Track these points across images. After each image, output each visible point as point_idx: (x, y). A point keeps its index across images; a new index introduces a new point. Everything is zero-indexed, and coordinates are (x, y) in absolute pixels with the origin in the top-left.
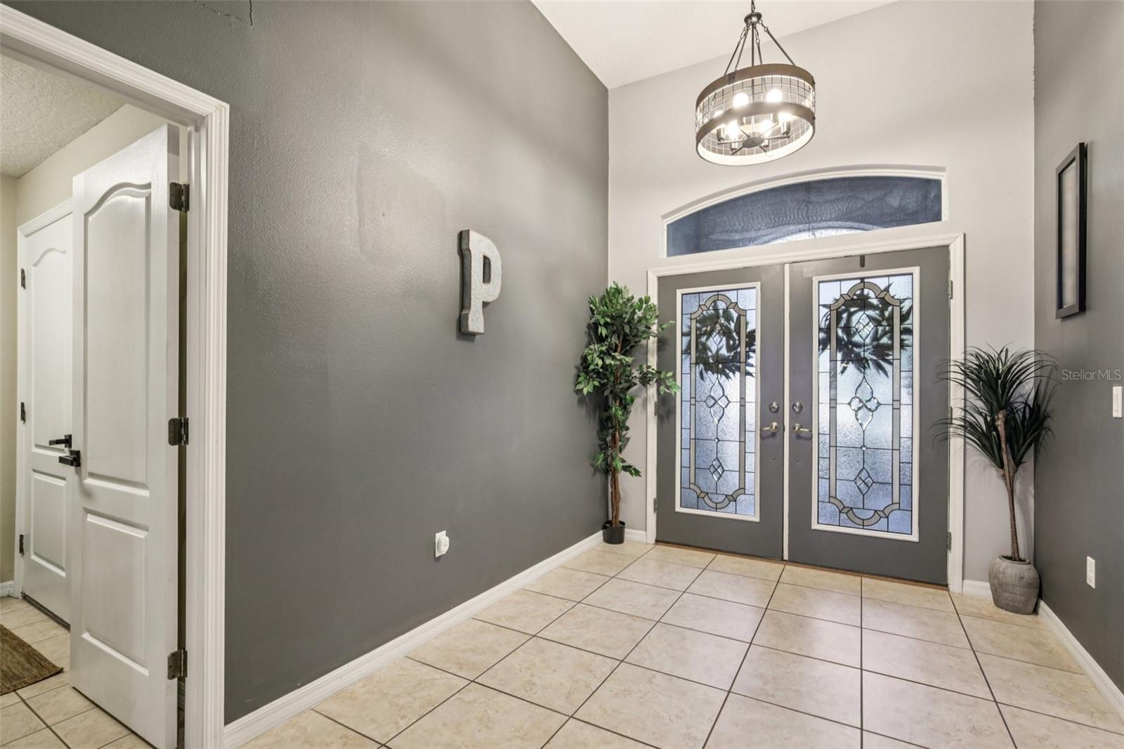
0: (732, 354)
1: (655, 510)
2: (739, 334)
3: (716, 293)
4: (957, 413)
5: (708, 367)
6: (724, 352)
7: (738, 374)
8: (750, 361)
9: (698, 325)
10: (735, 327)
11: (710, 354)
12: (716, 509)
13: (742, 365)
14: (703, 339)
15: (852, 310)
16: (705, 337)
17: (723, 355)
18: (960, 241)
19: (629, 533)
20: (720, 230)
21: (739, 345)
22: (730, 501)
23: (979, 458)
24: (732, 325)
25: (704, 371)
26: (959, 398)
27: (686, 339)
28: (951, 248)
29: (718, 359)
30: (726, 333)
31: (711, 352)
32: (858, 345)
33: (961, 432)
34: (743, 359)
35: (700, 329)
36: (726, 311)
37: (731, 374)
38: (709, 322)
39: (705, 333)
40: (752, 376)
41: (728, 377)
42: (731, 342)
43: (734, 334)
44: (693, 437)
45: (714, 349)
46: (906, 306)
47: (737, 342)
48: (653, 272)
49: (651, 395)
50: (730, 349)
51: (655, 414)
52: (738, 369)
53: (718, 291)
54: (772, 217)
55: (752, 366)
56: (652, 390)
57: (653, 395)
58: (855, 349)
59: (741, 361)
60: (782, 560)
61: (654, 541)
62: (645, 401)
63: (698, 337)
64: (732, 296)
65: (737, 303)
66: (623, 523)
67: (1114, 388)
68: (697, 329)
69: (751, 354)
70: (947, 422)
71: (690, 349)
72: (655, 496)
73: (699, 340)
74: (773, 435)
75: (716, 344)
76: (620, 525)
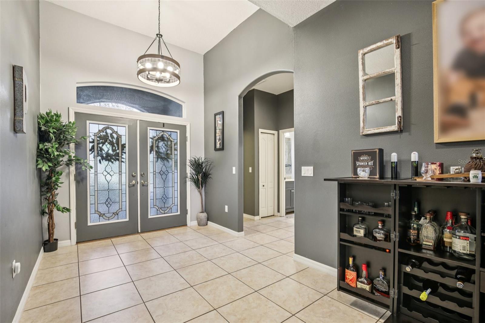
0: (115, 153)
1: (76, 228)
2: (118, 145)
3: (107, 126)
4: (189, 175)
5: (103, 158)
6: (111, 152)
7: (117, 162)
8: (123, 156)
9: (98, 139)
10: (116, 141)
11: (104, 152)
12: (109, 220)
13: (120, 158)
14: (101, 145)
15: (160, 141)
16: (102, 145)
17: (110, 153)
18: (189, 125)
19: (60, 244)
20: (106, 98)
21: (118, 149)
22: (115, 215)
23: (194, 187)
24: (114, 141)
25: (101, 160)
26: (189, 170)
27: (91, 145)
28: (187, 127)
29: (108, 154)
30: (111, 143)
31: (104, 151)
32: (161, 153)
33: (190, 180)
34: (120, 155)
35: (99, 141)
36: (111, 134)
37: (114, 162)
38: (103, 139)
39: (102, 143)
40: (124, 163)
41: (112, 162)
42: (114, 148)
43: (115, 145)
44: (96, 189)
45: (106, 150)
46: (175, 141)
47: (117, 148)
48: (72, 109)
49: (72, 171)
50: (113, 151)
51: (75, 180)
52: (118, 160)
53: (108, 125)
54: (129, 100)
55: (124, 158)
56: (73, 169)
57: (73, 171)
58: (160, 154)
59: (119, 156)
60: (138, 233)
61: (75, 243)
62: (69, 174)
63: (98, 144)
64: (115, 128)
65: (117, 132)
66: (57, 240)
67: (233, 168)
68: (98, 140)
69: (123, 154)
70: (186, 177)
71: (94, 149)
72: (75, 221)
73: (98, 146)
74: (134, 185)
75: (107, 148)
76: (55, 241)
